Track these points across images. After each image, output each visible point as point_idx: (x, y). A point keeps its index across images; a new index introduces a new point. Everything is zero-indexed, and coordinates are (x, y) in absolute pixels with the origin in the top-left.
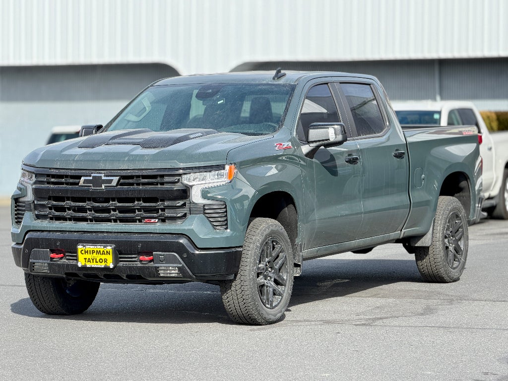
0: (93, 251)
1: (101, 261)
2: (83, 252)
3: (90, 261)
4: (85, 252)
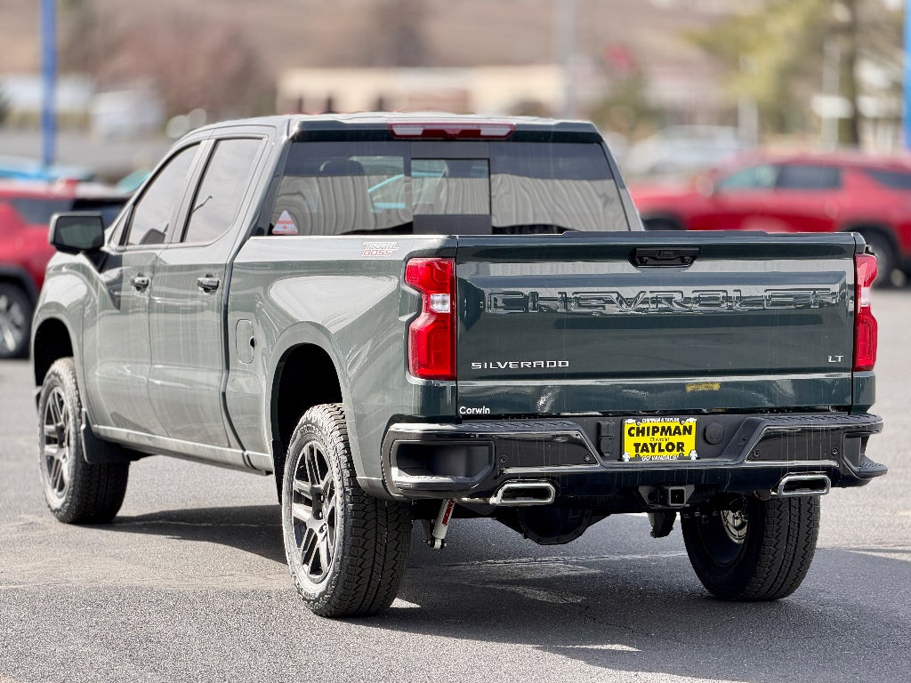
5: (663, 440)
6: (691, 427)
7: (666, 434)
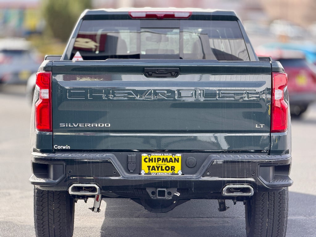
5: (164, 165)
6: (178, 158)
7: (165, 162)
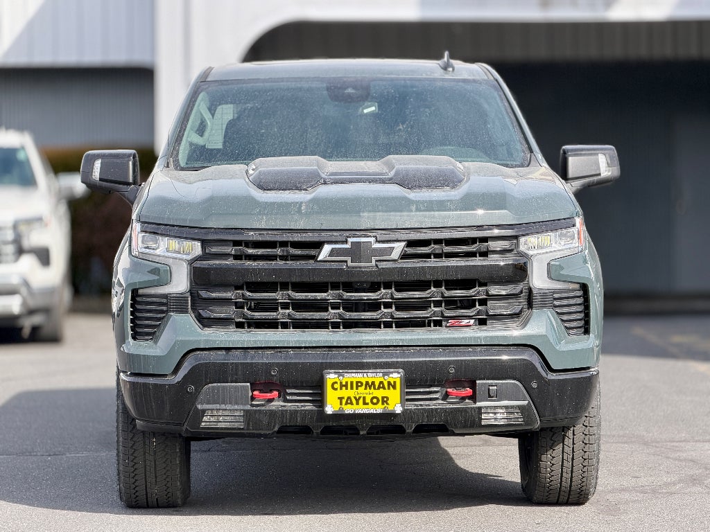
0: (357, 383)
1: (375, 400)
2: (336, 386)
3: (352, 403)
4: (342, 386)
